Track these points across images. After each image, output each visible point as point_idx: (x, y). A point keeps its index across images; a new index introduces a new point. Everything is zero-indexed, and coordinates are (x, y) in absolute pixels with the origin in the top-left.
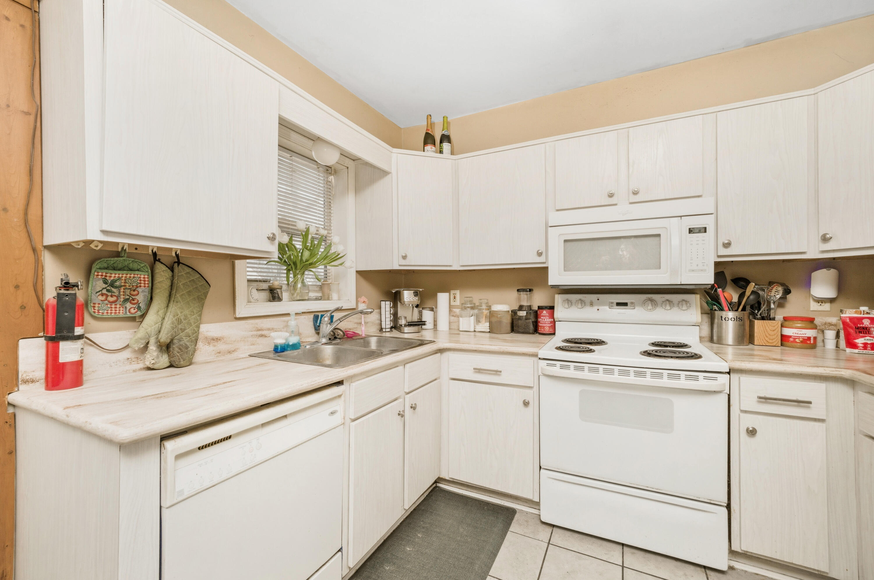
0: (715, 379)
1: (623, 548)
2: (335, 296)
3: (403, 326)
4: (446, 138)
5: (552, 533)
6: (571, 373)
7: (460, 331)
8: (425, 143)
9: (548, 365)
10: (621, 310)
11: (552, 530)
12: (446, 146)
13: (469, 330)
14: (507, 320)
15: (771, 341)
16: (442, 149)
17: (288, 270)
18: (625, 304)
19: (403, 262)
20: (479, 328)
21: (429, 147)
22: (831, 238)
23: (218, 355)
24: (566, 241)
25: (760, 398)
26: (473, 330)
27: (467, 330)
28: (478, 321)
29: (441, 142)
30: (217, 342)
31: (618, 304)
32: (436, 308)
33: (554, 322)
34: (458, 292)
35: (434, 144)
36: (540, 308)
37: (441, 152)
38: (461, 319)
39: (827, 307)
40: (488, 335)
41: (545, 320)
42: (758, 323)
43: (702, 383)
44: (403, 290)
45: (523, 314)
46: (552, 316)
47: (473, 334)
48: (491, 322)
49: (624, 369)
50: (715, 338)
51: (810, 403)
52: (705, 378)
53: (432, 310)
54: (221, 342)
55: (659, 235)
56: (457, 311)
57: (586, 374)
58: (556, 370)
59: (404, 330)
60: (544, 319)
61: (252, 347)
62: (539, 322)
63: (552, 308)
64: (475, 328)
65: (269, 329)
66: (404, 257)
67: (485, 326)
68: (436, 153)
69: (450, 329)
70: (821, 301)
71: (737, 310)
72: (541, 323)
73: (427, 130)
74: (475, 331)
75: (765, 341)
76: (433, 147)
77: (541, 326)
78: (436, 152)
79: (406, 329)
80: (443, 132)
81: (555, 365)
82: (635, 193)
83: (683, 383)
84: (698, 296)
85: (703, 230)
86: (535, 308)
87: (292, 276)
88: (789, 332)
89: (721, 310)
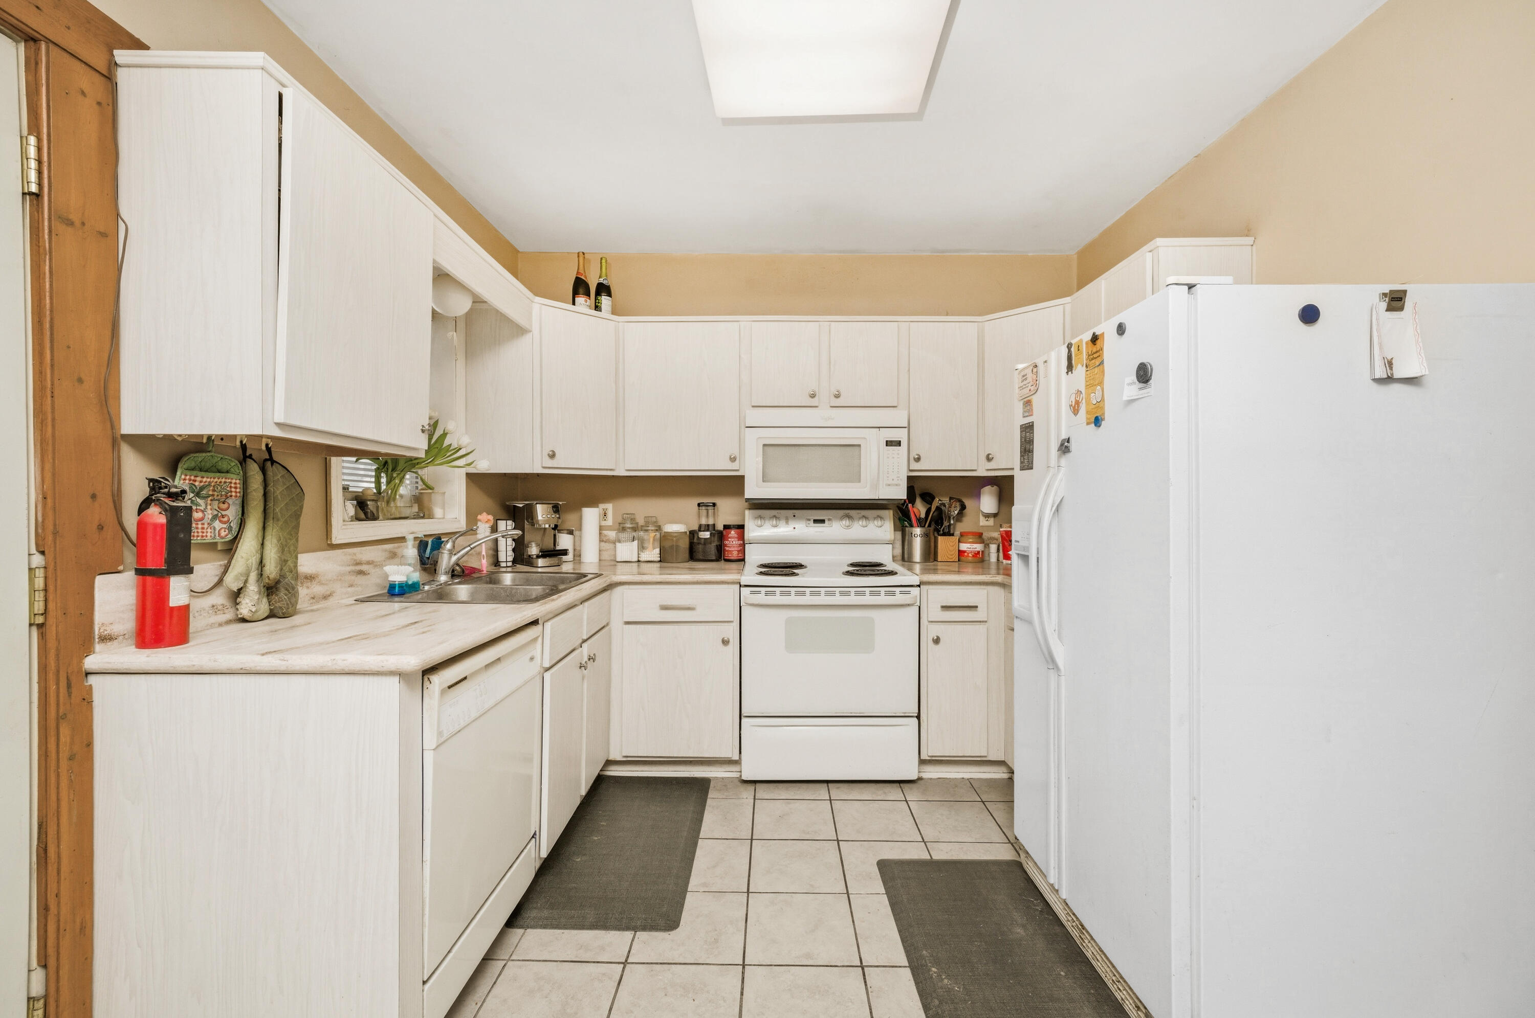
0: (908, 593)
1: (828, 786)
2: (438, 512)
3: (535, 556)
4: (603, 289)
5: (755, 790)
6: (778, 599)
7: (618, 562)
8: (575, 293)
9: (752, 593)
10: (819, 528)
11: (754, 787)
12: (605, 300)
13: (631, 560)
14: (684, 544)
15: (951, 557)
16: (599, 304)
17: (378, 471)
18: (823, 521)
19: (549, 463)
20: (645, 556)
21: (580, 300)
22: (993, 458)
23: (312, 601)
24: (764, 445)
25: (943, 607)
26: (636, 560)
27: (628, 560)
28: (642, 547)
29: (598, 293)
30: (311, 581)
31: (816, 521)
32: (580, 529)
33: (744, 545)
34: (609, 507)
35: (588, 294)
36: (726, 527)
37: (597, 308)
38: (618, 545)
39: (991, 522)
40: (658, 565)
41: (732, 542)
42: (941, 539)
43: (899, 598)
44: (537, 504)
45: (706, 535)
46: (741, 537)
47: (636, 564)
48: (664, 547)
50: (906, 556)
51: (976, 607)
52: (901, 593)
53: (571, 532)
54: (316, 582)
55: (859, 446)
56: (612, 534)
57: (793, 599)
58: (761, 598)
59: (537, 564)
60: (733, 542)
61: (349, 589)
62: (726, 546)
63: (741, 527)
64: (638, 557)
65: (369, 563)
66: (552, 456)
67: (653, 554)
68: (590, 309)
69: (600, 560)
70: (987, 516)
71: (924, 526)
72: (727, 547)
73: (578, 273)
74: (639, 561)
75: (947, 558)
76: (588, 300)
77: (728, 551)
78: (590, 307)
79: (541, 562)
80: (601, 280)
81: (759, 592)
82: (837, 396)
83: (883, 599)
84: (891, 512)
85: (899, 443)
86: (720, 527)
87: (384, 480)
88: (964, 547)
89: (911, 526)
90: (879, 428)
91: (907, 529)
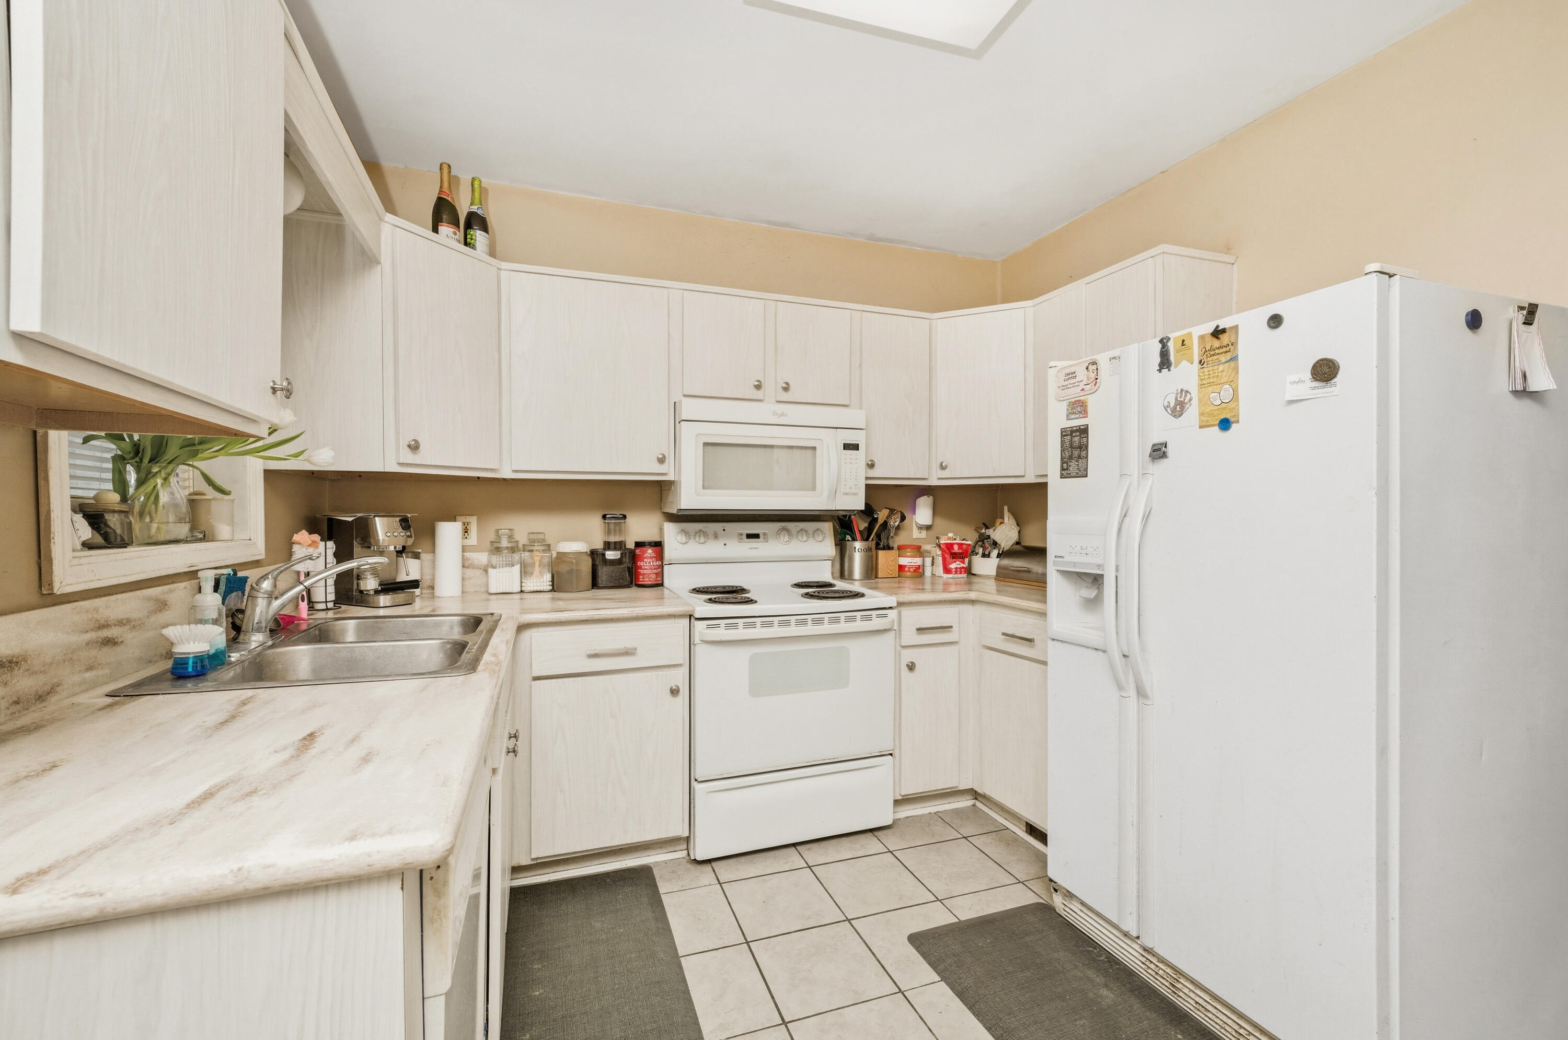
0: (885, 616)
1: (797, 849)
2: (223, 530)
3: (372, 593)
4: (476, 221)
5: (714, 871)
6: (741, 633)
7: (491, 594)
8: (438, 217)
9: (709, 627)
10: (753, 543)
11: (712, 867)
12: (479, 236)
13: (510, 591)
14: (586, 566)
15: (891, 573)
16: (473, 241)
18: (757, 536)
19: (409, 457)
20: (530, 585)
21: (446, 230)
22: (947, 466)
23: (14, 708)
24: (706, 444)
25: (918, 629)
26: (520, 591)
27: (508, 591)
28: (525, 571)
29: (468, 226)
30: (12, 670)
31: (750, 536)
33: (662, 567)
34: (473, 520)
35: (457, 224)
36: (639, 545)
37: (468, 243)
38: (491, 571)
39: (924, 534)
40: (549, 595)
41: (647, 564)
42: (881, 553)
43: (876, 623)
44: (374, 516)
45: (611, 555)
46: (660, 556)
47: (518, 596)
48: (558, 573)
49: (784, 619)
50: (846, 573)
51: (951, 627)
52: (879, 616)
53: (416, 556)
54: (21, 671)
55: (814, 448)
56: (482, 558)
57: (759, 632)
58: (721, 633)
59: (378, 602)
60: (650, 563)
61: (88, 675)
62: (640, 567)
63: (658, 545)
64: (521, 586)
65: (121, 623)
66: (414, 447)
67: (543, 581)
68: (459, 243)
69: (463, 592)
70: (921, 528)
71: (867, 539)
72: (644, 569)
73: (441, 191)
74: (522, 591)
75: (887, 573)
76: (458, 233)
77: (644, 574)
78: (459, 242)
79: (384, 600)
80: (474, 208)
81: (718, 626)
82: (786, 389)
83: (859, 625)
84: (831, 524)
85: (855, 447)
86: (630, 545)
87: (132, 477)
88: (904, 561)
89: (854, 539)
90: (836, 428)
91: (848, 543)
